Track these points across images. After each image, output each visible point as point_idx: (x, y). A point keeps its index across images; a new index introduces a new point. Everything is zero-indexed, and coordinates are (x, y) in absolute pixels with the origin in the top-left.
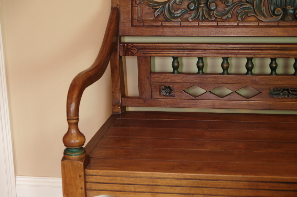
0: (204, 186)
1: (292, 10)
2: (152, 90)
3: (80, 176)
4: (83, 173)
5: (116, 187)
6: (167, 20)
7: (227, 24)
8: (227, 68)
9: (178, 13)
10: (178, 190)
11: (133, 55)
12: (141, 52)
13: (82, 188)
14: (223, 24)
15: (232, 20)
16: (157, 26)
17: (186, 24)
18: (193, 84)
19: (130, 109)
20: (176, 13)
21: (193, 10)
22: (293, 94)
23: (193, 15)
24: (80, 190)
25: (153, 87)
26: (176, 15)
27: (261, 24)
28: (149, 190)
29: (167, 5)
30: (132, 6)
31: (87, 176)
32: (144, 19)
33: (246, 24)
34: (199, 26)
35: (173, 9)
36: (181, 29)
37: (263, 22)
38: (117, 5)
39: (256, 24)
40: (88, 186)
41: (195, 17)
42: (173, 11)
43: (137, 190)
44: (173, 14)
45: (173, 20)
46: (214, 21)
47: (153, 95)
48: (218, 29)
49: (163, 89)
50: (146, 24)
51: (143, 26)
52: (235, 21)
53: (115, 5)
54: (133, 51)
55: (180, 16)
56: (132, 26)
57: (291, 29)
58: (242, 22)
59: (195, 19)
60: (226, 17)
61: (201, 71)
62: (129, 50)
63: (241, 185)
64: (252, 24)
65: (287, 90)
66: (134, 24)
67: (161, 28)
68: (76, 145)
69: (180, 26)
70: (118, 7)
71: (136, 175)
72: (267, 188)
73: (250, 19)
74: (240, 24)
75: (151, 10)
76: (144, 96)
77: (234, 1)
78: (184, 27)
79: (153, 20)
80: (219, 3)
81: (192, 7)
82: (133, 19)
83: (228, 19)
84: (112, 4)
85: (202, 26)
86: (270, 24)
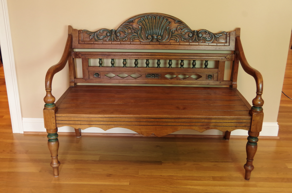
0: (114, 121)
1: (156, 36)
2: (89, 75)
3: (53, 117)
4: (54, 116)
5: (71, 122)
6: (96, 41)
7: (125, 43)
8: (126, 64)
9: (101, 37)
10: (102, 123)
11: (80, 58)
12: (83, 56)
13: (54, 123)
14: (123, 43)
15: (127, 41)
16: (91, 44)
17: (105, 43)
18: (109, 72)
19: (79, 84)
20: (100, 37)
21: (109, 36)
22: (156, 77)
23: (109, 38)
24: (53, 124)
25: (90, 73)
26: (100, 39)
28: (87, 124)
29: (96, 33)
30: (79, 34)
31: (56, 117)
32: (84, 40)
33: (134, 43)
35: (99, 35)
36: (103, 45)
37: (142, 42)
38: (71, 33)
39: (139, 43)
40: (57, 122)
41: (110, 39)
42: (99, 37)
43: (82, 124)
45: (99, 41)
46: (119, 42)
47: (90, 77)
48: (121, 45)
49: (95, 74)
50: (86, 43)
51: (84, 44)
52: (129, 42)
53: (70, 33)
54: (79, 56)
55: (102, 39)
56: (79, 43)
57: (155, 46)
58: (132, 42)
59: (109, 40)
60: (125, 39)
61: (113, 66)
62: (77, 55)
63: (132, 120)
64: (137, 43)
65: (154, 75)
66: (80, 43)
67: (93, 45)
68: (50, 102)
69: (103, 44)
71: (81, 116)
72: (144, 121)
73: (136, 41)
74: (132, 43)
75: (88, 36)
76: (85, 78)
77: (128, 32)
78: (104, 44)
79: (89, 41)
80: (121, 33)
81: (108, 34)
82: (79, 40)
83: (126, 41)
84: (69, 33)
85: (113, 44)
86: (146, 43)
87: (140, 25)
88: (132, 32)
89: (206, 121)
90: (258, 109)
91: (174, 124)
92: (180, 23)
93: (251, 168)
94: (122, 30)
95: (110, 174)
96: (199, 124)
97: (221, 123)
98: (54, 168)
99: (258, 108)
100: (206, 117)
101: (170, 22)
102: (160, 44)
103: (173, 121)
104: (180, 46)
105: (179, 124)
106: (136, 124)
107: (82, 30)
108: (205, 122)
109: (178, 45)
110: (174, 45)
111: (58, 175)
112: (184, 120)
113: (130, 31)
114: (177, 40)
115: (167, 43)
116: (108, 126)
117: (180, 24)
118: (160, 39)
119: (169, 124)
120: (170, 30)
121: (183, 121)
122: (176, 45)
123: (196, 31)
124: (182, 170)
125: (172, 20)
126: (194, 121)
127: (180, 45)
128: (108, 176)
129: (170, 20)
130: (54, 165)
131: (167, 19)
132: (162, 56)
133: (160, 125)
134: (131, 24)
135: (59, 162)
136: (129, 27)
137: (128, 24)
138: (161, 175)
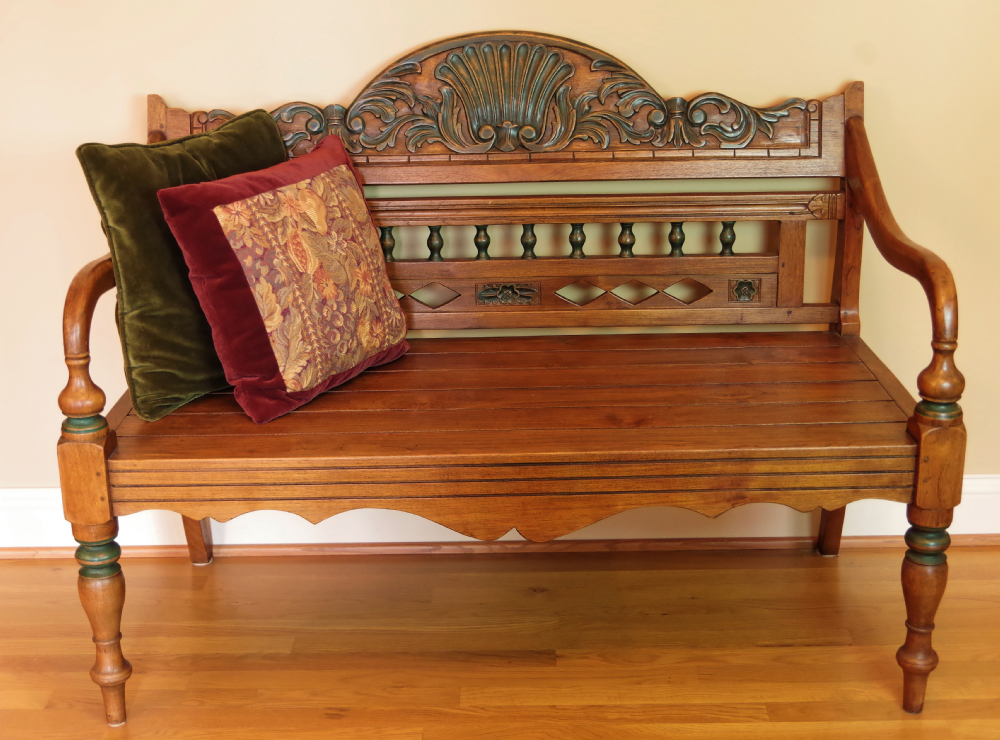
0: (351, 480)
1: (515, 128)
3: (98, 474)
4: (103, 468)
5: (174, 493)
7: (386, 159)
10: (300, 491)
13: (102, 499)
14: (379, 159)
15: (396, 151)
21: (317, 133)
22: (522, 296)
24: (99, 504)
27: (454, 158)
28: (241, 496)
30: (192, 128)
31: (111, 474)
33: (425, 159)
37: (457, 153)
38: (162, 126)
39: (445, 158)
40: (116, 493)
43: (217, 497)
46: (360, 155)
48: (369, 170)
52: (402, 154)
53: (156, 127)
55: (291, 146)
57: (513, 167)
58: (416, 154)
60: (384, 145)
63: (425, 474)
64: (437, 158)
65: (511, 288)
68: (86, 411)
70: (163, 130)
71: (213, 466)
72: (476, 477)
73: (431, 149)
74: (413, 159)
77: (399, 114)
80: (368, 117)
81: (314, 126)
83: (388, 151)
84: (150, 125)
86: (472, 158)
87: (447, 84)
88: (414, 115)
89: (731, 468)
90: (943, 411)
91: (600, 486)
92: (612, 68)
93: (926, 662)
94: (369, 106)
95: (342, 710)
96: (704, 483)
97: (792, 474)
98: (104, 687)
99: (943, 407)
100: (730, 453)
101: (569, 68)
102: (530, 161)
103: (593, 472)
104: (616, 166)
105: (620, 485)
106: (443, 491)
107: (204, 113)
108: (726, 474)
109: (607, 160)
110: (590, 160)
111: (124, 717)
112: (638, 469)
113: (405, 110)
114: (601, 142)
115: (561, 155)
116: (326, 504)
117: (612, 72)
118: (531, 140)
119: (579, 486)
120: (573, 100)
121: (634, 474)
122: (598, 160)
123: (678, 101)
124: (640, 683)
125: (578, 59)
126: (681, 469)
127: (614, 159)
128: (331, 716)
129: (570, 58)
130: (108, 674)
131: (557, 57)
132: (544, 208)
133: (542, 494)
134: (409, 79)
135: (125, 665)
136: (401, 94)
137: (397, 80)
138: (554, 707)
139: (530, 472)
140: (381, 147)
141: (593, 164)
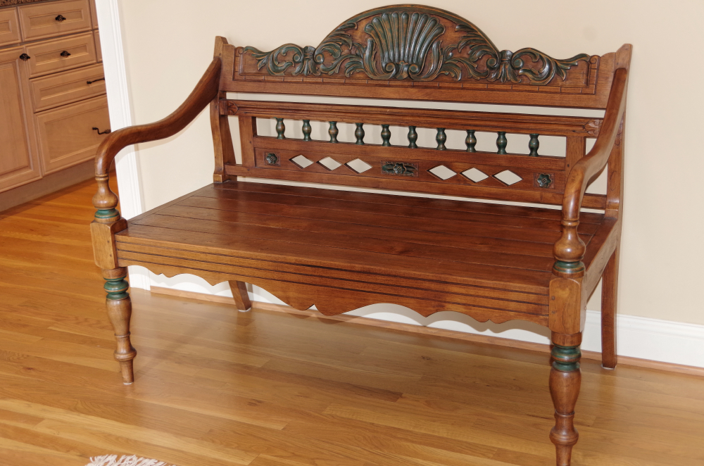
1: (407, 65)
2: (257, 157)
3: (108, 242)
6: (270, 74)
7: (333, 80)
9: (283, 65)
10: (204, 266)
11: (234, 114)
12: (242, 112)
13: (111, 256)
14: (329, 80)
15: (339, 76)
16: (260, 81)
17: (289, 79)
18: (298, 154)
20: (280, 65)
21: (298, 62)
22: (408, 171)
23: (298, 69)
24: (109, 258)
25: (257, 154)
26: (279, 69)
27: (370, 82)
29: (271, 55)
30: (235, 56)
32: (246, 71)
33: (354, 81)
34: (303, 82)
35: (277, 60)
36: (284, 85)
37: (372, 79)
38: (220, 54)
39: (366, 82)
40: (120, 254)
41: (300, 71)
42: (277, 63)
44: (277, 66)
45: (276, 74)
46: (320, 77)
47: (258, 163)
48: (323, 86)
49: (268, 157)
50: (248, 78)
51: (245, 81)
52: (342, 78)
53: (217, 55)
54: (234, 110)
55: (284, 70)
56: (234, 79)
57: (401, 90)
58: (349, 78)
59: (300, 74)
60: (332, 72)
62: (231, 108)
64: (360, 82)
65: (401, 165)
66: (236, 78)
67: (263, 83)
69: (284, 82)
70: (221, 56)
73: (358, 76)
74: (347, 81)
75: (254, 62)
76: (247, 164)
77: (343, 53)
78: (287, 82)
79: (256, 73)
80: (327, 55)
81: (297, 58)
82: (234, 71)
83: (334, 75)
84: (215, 53)
85: (306, 83)
86: (380, 82)
87: (371, 36)
88: (351, 54)
89: (433, 286)
90: (568, 267)
91: (359, 286)
92: (469, 30)
94: (327, 48)
95: (259, 402)
98: (121, 361)
101: (442, 28)
102: (413, 87)
103: (355, 277)
104: (463, 92)
105: (370, 288)
106: (276, 277)
107: (242, 48)
108: (432, 290)
109: (458, 89)
110: (449, 88)
111: (132, 380)
113: (346, 51)
114: (456, 77)
115: (431, 84)
117: (468, 32)
118: (415, 73)
119: (347, 285)
120: (442, 49)
122: (453, 88)
123: (509, 53)
124: (434, 421)
125: (448, 24)
127: (463, 89)
128: (250, 404)
129: (443, 22)
130: (122, 354)
131: (435, 21)
132: (419, 116)
133: (328, 286)
134: (350, 33)
135: (132, 350)
136: (345, 41)
137: (343, 33)
138: (373, 424)
139: (320, 272)
140: (330, 73)
141: (450, 91)
